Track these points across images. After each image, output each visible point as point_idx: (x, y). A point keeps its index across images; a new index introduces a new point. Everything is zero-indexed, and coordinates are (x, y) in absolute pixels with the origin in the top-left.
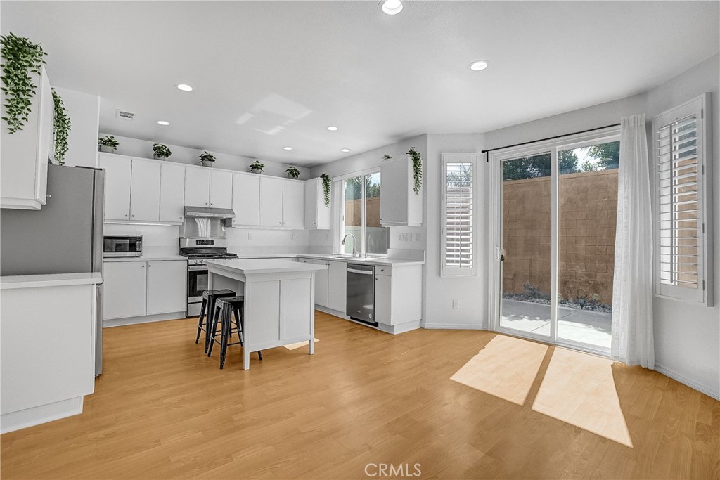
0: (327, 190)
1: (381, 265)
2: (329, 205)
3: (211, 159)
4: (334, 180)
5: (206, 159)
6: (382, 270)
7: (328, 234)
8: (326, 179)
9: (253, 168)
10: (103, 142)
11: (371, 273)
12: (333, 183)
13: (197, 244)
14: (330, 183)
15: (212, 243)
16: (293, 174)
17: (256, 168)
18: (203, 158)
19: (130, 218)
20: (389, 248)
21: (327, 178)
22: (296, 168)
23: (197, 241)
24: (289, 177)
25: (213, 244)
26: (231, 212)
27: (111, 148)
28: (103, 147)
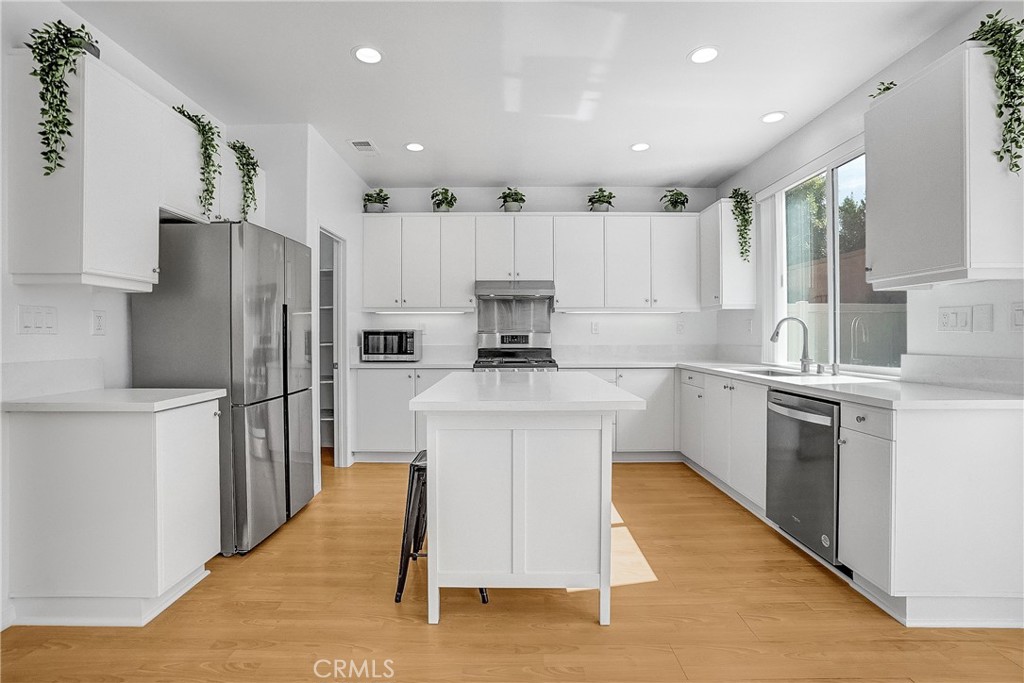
0: (746, 223)
1: (858, 401)
2: (751, 255)
3: (518, 198)
4: (758, 198)
5: (511, 199)
6: (861, 419)
7: (749, 317)
8: (742, 202)
9: (593, 203)
10: (368, 199)
11: (825, 421)
12: (758, 207)
13: (503, 342)
14: (752, 207)
15: (525, 339)
16: (677, 202)
17: (599, 200)
18: (505, 197)
19: (402, 304)
20: (905, 352)
21: (744, 196)
22: (681, 190)
23: (502, 337)
24: (667, 210)
25: (527, 342)
26: (551, 285)
27: (380, 206)
28: (369, 204)
